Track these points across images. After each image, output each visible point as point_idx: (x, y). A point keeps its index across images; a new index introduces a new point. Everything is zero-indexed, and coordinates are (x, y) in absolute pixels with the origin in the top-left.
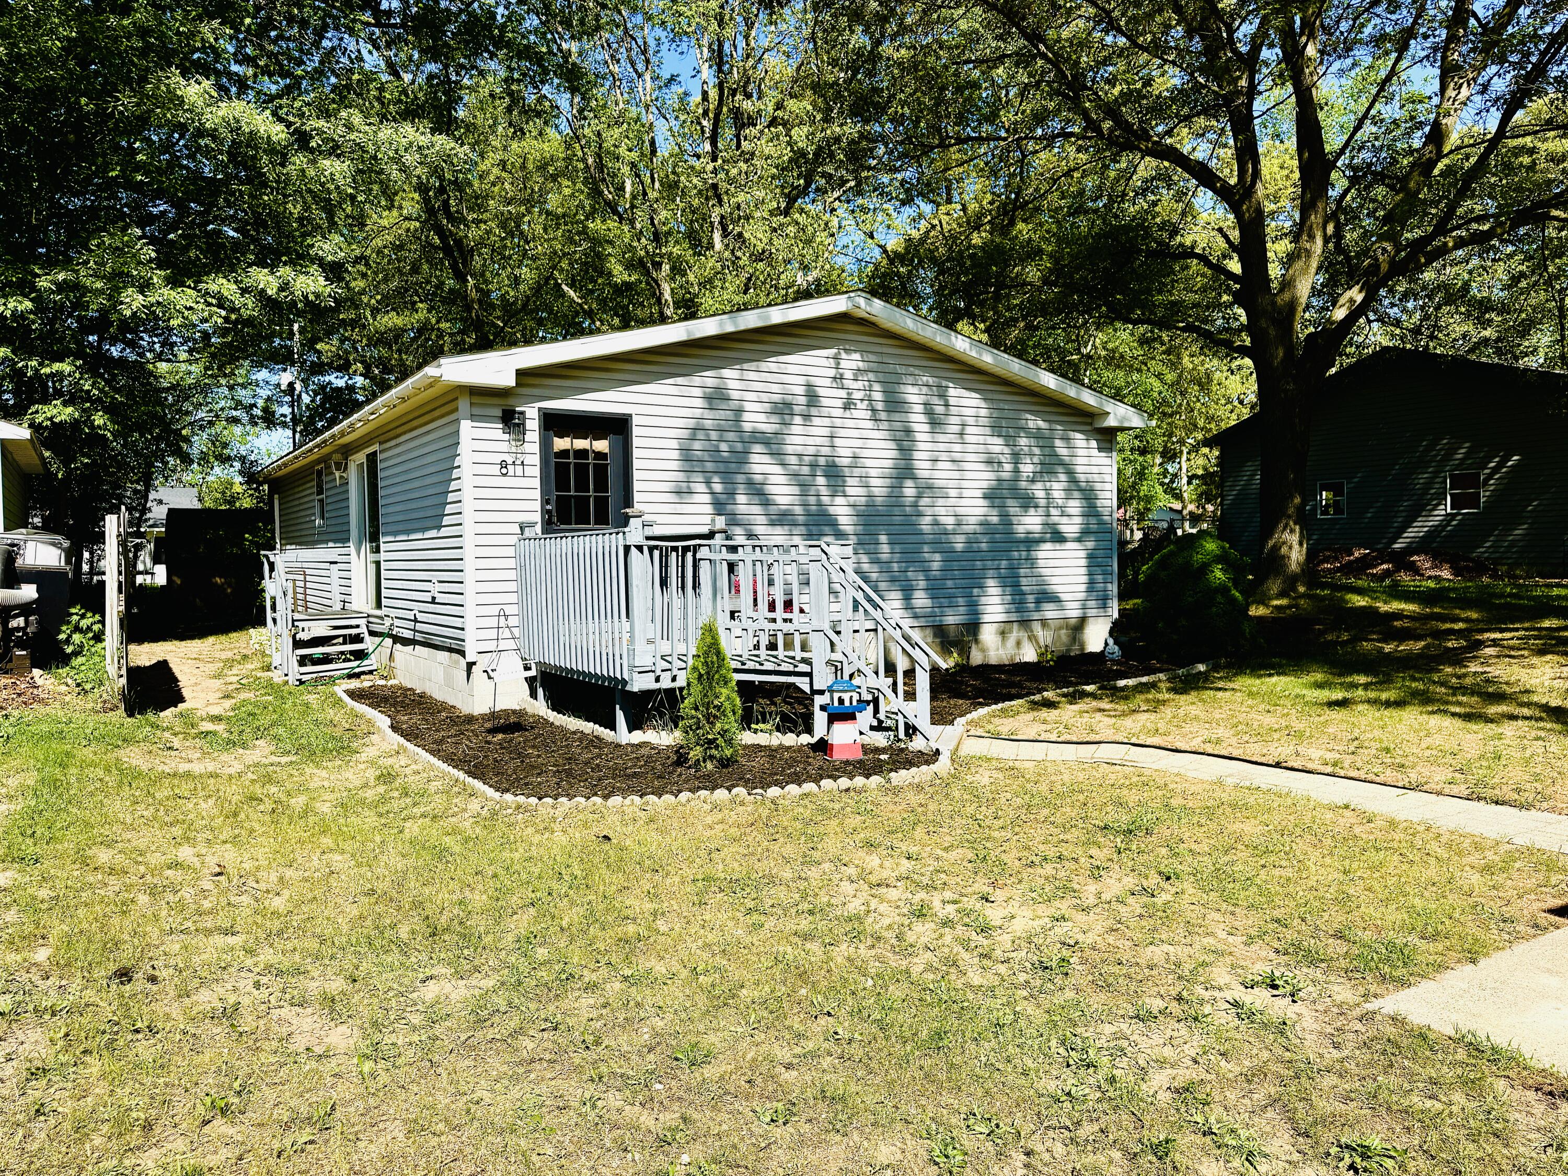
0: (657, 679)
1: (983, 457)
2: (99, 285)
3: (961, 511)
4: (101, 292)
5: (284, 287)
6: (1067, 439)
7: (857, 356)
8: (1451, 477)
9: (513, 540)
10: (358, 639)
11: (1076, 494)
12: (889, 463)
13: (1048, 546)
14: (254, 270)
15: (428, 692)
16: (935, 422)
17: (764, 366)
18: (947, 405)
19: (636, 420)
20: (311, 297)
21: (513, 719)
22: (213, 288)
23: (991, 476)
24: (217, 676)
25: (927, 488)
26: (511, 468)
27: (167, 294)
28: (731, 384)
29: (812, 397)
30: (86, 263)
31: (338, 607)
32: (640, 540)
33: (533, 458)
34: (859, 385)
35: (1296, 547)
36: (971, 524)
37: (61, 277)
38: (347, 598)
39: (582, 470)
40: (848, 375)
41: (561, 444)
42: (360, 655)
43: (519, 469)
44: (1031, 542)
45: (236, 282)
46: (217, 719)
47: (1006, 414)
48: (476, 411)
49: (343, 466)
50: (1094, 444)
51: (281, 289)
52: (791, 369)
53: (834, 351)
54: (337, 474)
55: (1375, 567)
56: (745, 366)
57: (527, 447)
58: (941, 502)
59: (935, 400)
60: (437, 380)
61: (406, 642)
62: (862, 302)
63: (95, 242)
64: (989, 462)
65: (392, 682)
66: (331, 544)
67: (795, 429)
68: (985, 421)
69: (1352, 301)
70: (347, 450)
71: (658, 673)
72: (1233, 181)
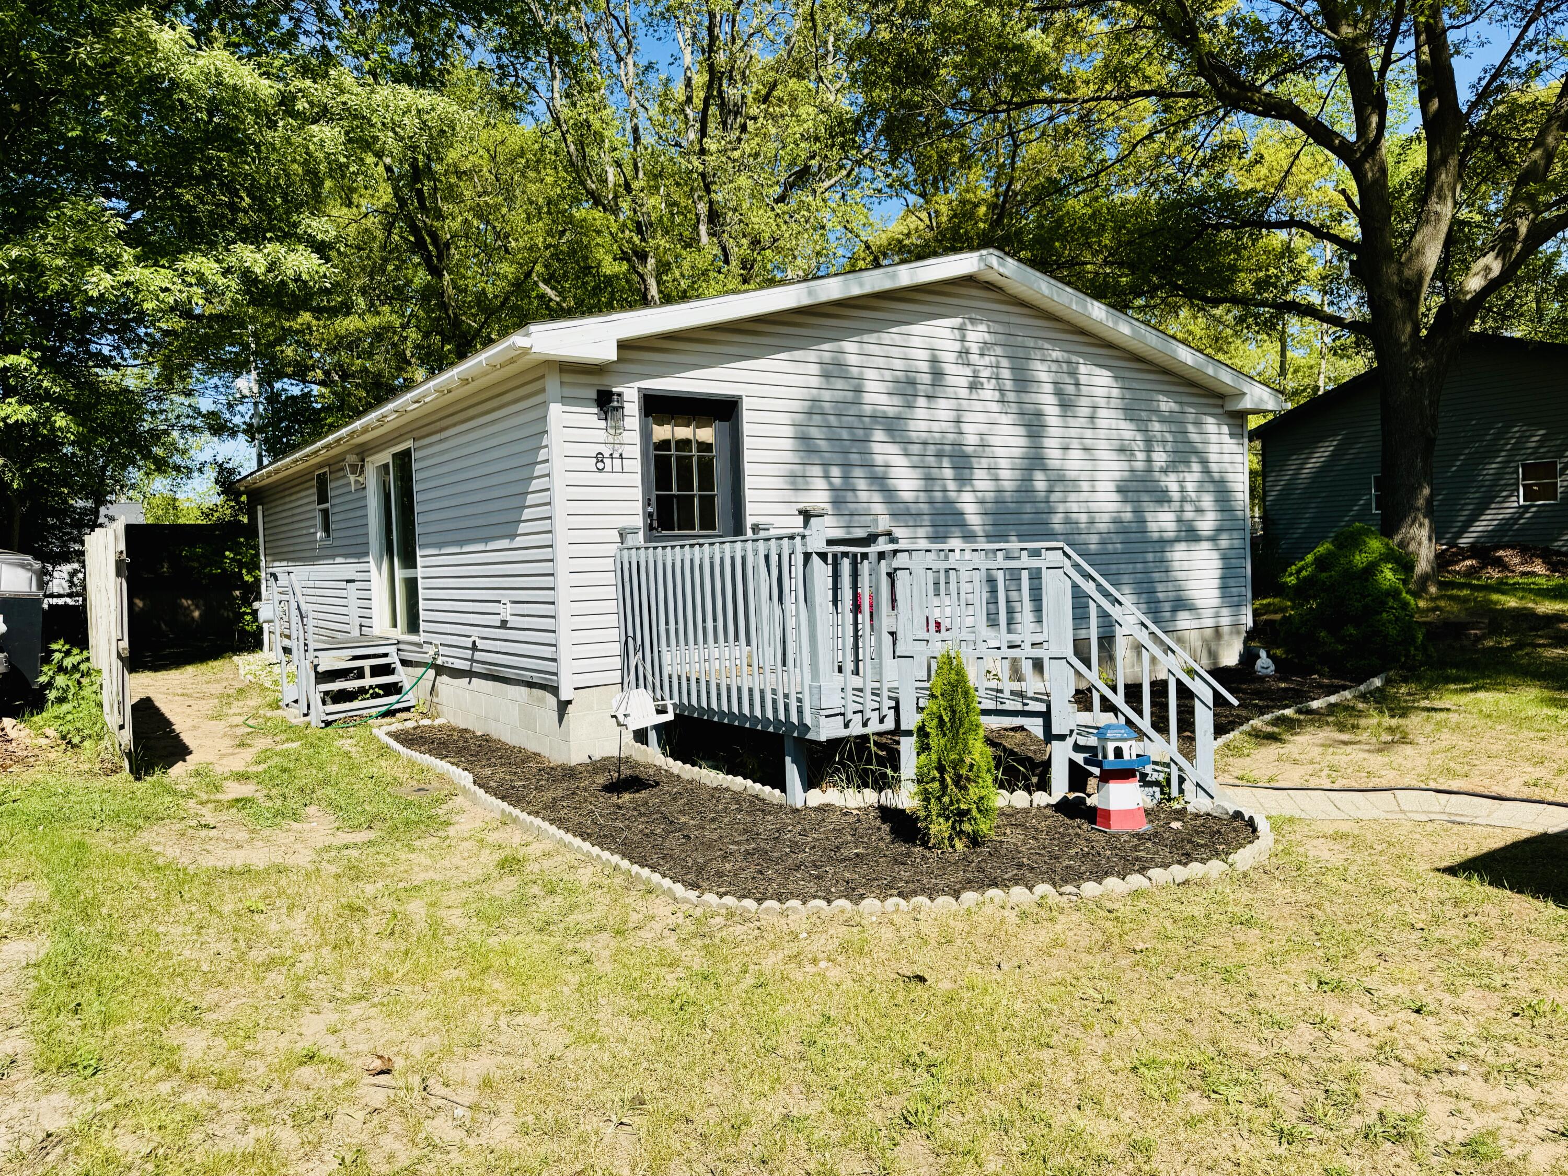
0: (846, 726)
1: (1116, 445)
2: (60, 262)
3: (1094, 507)
4: (60, 270)
5: (272, 267)
6: (1198, 423)
7: (983, 327)
8: (1524, 466)
9: (613, 549)
10: (387, 670)
11: (1210, 487)
12: (1017, 452)
13: (1182, 546)
14: (239, 247)
15: (495, 735)
16: (1066, 405)
17: (886, 338)
18: (1077, 384)
19: (746, 403)
20: (305, 277)
21: (626, 772)
22: (191, 265)
23: (1125, 466)
24: (218, 717)
25: (1058, 480)
26: (608, 461)
27: (137, 273)
28: (852, 360)
29: (937, 374)
30: (43, 237)
31: (356, 633)
32: (822, 547)
33: (633, 449)
34: (987, 360)
35: (1425, 542)
36: (1104, 524)
37: (14, 253)
38: (365, 622)
39: (684, 465)
40: (974, 348)
41: (662, 432)
42: (393, 689)
43: (617, 462)
44: (1163, 544)
45: (218, 261)
46: (243, 777)
47: (1139, 395)
48: (568, 392)
49: (358, 469)
50: (1225, 429)
51: (270, 270)
52: (916, 341)
53: (956, 322)
54: (352, 478)
55: (1457, 563)
56: (866, 338)
57: (627, 437)
58: (1073, 497)
59: (1068, 380)
60: (526, 351)
61: (456, 673)
62: (994, 261)
63: (54, 213)
64: (1122, 450)
65: (437, 722)
66: (339, 560)
67: (920, 413)
68: (1114, 403)
69: (1487, 269)
70: (363, 451)
71: (849, 716)
72: (1352, 138)
